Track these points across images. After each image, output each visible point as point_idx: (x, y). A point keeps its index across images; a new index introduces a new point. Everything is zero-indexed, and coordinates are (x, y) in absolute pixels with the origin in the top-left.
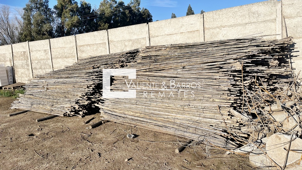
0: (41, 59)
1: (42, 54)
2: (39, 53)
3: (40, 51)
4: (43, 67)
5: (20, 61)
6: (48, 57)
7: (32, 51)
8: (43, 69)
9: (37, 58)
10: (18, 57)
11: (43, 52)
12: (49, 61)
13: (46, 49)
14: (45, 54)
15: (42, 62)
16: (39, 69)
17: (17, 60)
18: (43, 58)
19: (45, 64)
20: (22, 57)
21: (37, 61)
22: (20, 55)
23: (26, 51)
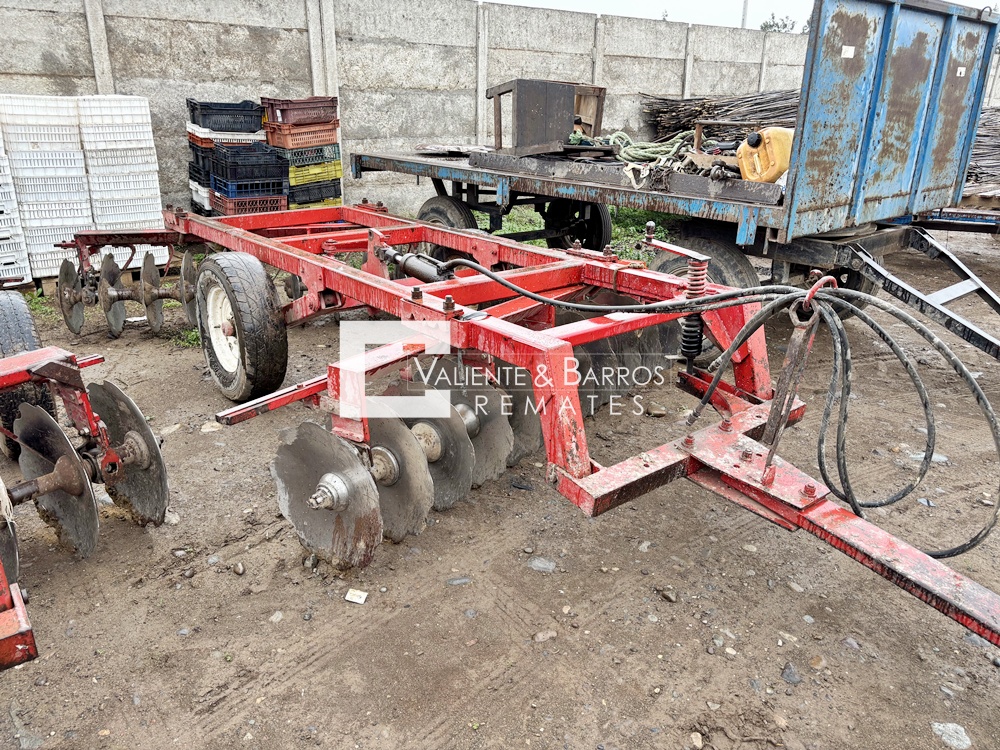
0: (416, 85)
2: (402, 53)
4: (422, 127)
5: (208, 84)
6: (462, 80)
7: (351, 40)
8: (421, 136)
9: (392, 81)
10: (175, 59)
11: (432, 52)
12: (465, 101)
13: (454, 43)
14: (446, 68)
15: (420, 102)
16: (396, 136)
17: (164, 73)
18: (431, 82)
19: (439, 114)
20: (227, 63)
21: (384, 97)
22: (214, 43)
23: (281, 32)
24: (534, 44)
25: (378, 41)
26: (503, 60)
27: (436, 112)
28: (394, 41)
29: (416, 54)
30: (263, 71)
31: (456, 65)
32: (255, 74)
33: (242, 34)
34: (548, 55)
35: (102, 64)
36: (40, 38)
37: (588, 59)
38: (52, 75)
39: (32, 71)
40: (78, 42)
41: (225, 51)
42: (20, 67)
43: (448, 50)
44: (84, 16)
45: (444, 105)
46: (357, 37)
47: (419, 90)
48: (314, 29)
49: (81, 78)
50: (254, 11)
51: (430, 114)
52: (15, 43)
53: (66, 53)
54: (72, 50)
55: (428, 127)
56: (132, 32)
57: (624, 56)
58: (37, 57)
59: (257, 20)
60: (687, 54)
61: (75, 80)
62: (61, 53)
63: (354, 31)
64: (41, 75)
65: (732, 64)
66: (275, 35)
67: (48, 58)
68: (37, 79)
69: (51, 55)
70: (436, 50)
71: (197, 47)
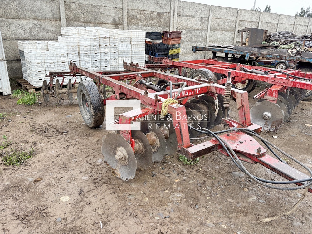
0: (193, 28)
1: (197, 22)
2: (191, 19)
3: (194, 17)
4: (194, 40)
5: (147, 27)
6: (204, 27)
7: (180, 15)
8: (193, 42)
9: (188, 27)
10: (141, 20)
11: (198, 19)
12: (204, 33)
13: (204, 17)
14: (201, 23)
15: (194, 33)
16: (187, 42)
17: (138, 24)
18: (197, 27)
19: (198, 36)
20: (152, 22)
21: (186, 31)
22: (149, 16)
23: (164, 13)
24: (222, 17)
25: (186, 16)
26: (214, 21)
27: (197, 36)
28: (190, 16)
29: (194, 19)
30: (159, 24)
31: (203, 23)
32: (157, 24)
33: (156, 14)
34: (225, 20)
35: (125, 22)
36: (113, 14)
37: (235, 21)
38: (114, 24)
39: (110, 23)
40: (120, 16)
41: (151, 19)
42: (108, 22)
43: (202, 18)
44: (122, 9)
45: (199, 33)
46: (181, 15)
47: (194, 29)
48: (172, 13)
49: (120, 25)
50: (159, 8)
51: (196, 36)
52: (108, 16)
53: (118, 18)
54: (119, 18)
55: (195, 40)
56: (132, 13)
57: (244, 21)
58: (112, 19)
59: (159, 11)
60: (259, 20)
61: (119, 26)
62: (117, 18)
63: (181, 13)
64: (112, 24)
65: (270, 23)
66: (163, 14)
67: (114, 20)
68: (111, 25)
69: (115, 19)
70: (199, 19)
71: (146, 17)
